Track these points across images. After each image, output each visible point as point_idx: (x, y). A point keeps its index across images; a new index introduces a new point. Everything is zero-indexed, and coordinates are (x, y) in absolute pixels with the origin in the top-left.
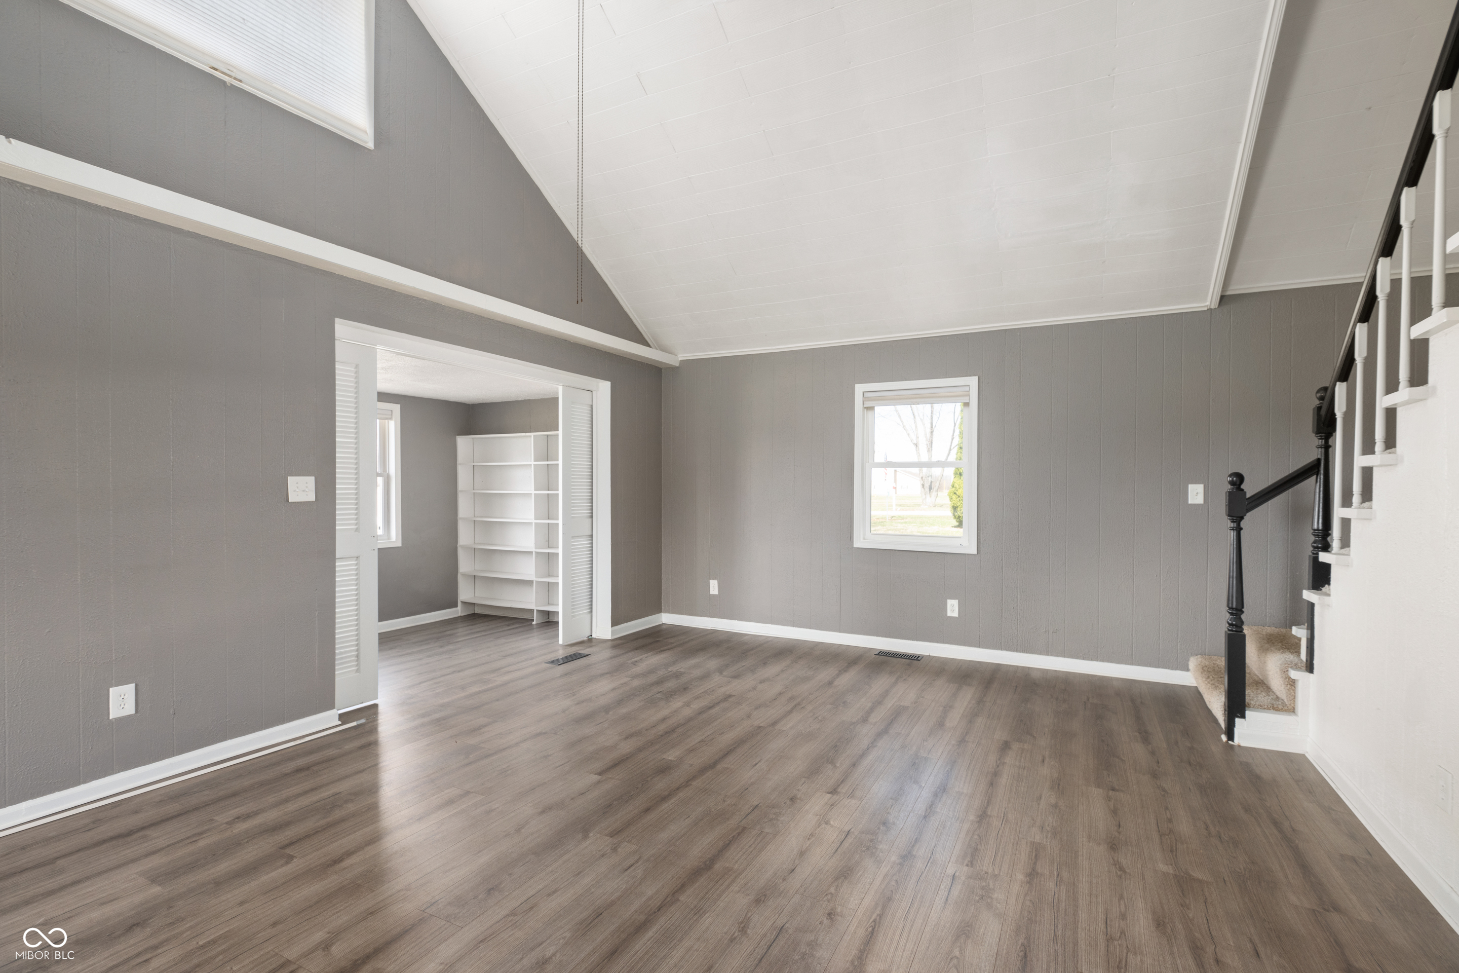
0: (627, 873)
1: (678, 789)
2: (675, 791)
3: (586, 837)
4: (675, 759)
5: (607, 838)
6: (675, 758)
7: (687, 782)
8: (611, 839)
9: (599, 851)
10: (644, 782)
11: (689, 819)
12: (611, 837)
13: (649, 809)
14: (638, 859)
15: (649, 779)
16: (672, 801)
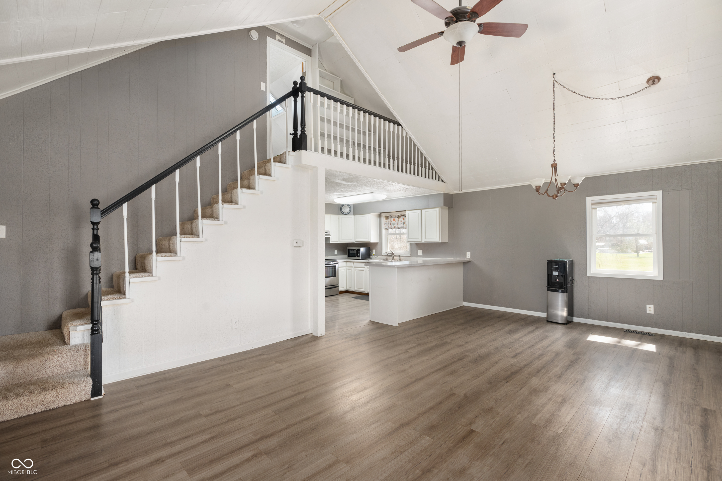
0: (446, 381)
1: (425, 413)
2: (427, 412)
3: (465, 394)
4: (424, 436)
5: (456, 393)
6: (424, 438)
7: (419, 417)
8: (454, 392)
9: (457, 389)
10: (443, 420)
11: (421, 397)
12: (454, 393)
13: (439, 403)
14: (442, 385)
15: (441, 422)
16: (428, 406)
